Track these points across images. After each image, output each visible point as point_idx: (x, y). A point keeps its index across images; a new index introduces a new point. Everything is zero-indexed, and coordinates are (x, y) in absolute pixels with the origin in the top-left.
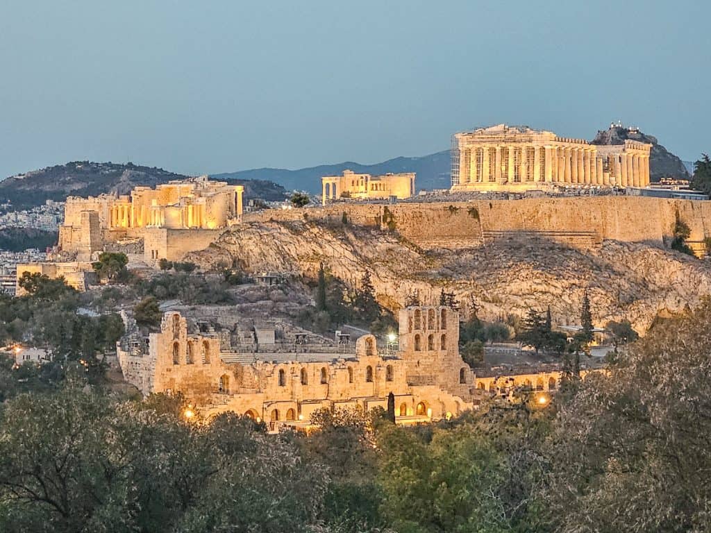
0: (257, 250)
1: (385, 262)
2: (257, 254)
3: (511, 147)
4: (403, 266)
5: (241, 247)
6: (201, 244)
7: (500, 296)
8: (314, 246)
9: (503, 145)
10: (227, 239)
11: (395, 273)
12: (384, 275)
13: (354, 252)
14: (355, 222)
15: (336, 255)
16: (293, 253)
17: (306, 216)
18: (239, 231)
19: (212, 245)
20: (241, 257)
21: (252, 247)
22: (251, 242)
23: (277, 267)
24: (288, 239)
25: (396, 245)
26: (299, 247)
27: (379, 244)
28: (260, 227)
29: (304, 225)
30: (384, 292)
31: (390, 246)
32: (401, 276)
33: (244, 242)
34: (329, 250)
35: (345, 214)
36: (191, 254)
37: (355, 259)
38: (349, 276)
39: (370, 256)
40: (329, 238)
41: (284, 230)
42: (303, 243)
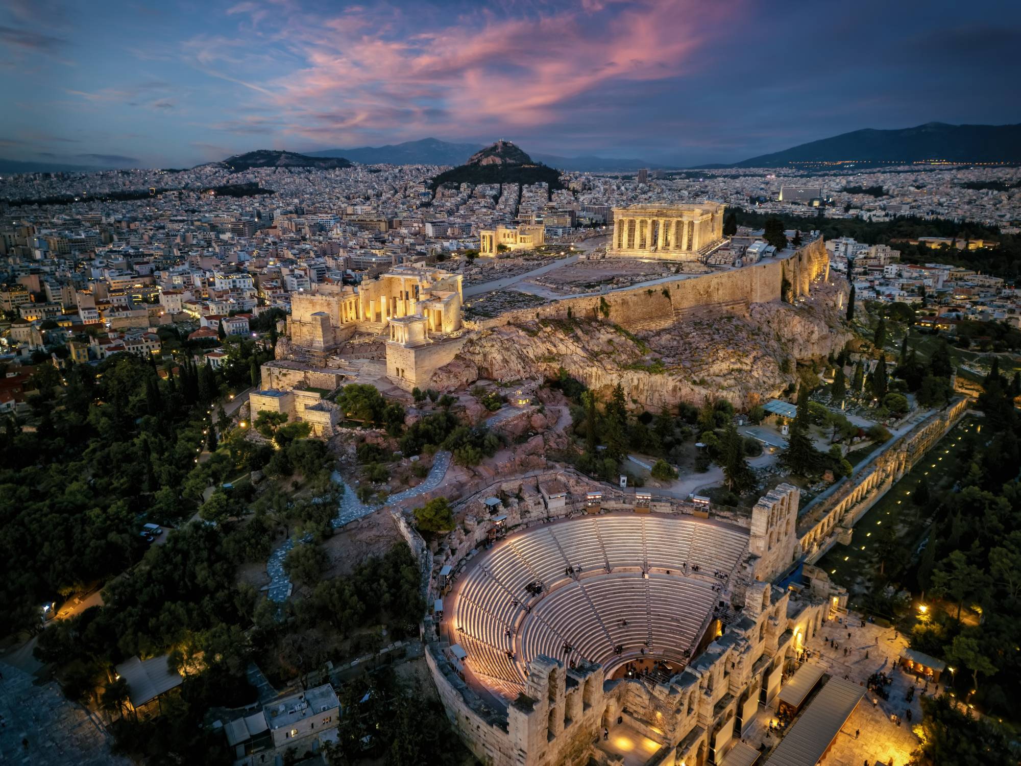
0: (499, 357)
1: (609, 354)
2: (500, 361)
3: (662, 221)
4: (624, 357)
5: (485, 355)
6: (446, 357)
7: (706, 378)
8: (549, 346)
9: (655, 218)
10: (471, 349)
11: (618, 364)
12: (609, 367)
13: (583, 348)
14: (578, 315)
15: (569, 352)
16: (531, 356)
17: (538, 315)
18: (480, 338)
19: (457, 357)
20: (485, 365)
21: (495, 355)
22: (493, 350)
23: (519, 371)
24: (526, 342)
25: (614, 336)
26: (536, 348)
27: (602, 336)
28: (500, 333)
29: (537, 324)
30: (609, 383)
31: (610, 336)
32: (625, 367)
33: (487, 349)
34: (562, 348)
35: (569, 308)
36: (439, 372)
37: (585, 355)
38: (581, 372)
39: (596, 349)
40: (561, 337)
41: (522, 333)
42: (539, 344)
